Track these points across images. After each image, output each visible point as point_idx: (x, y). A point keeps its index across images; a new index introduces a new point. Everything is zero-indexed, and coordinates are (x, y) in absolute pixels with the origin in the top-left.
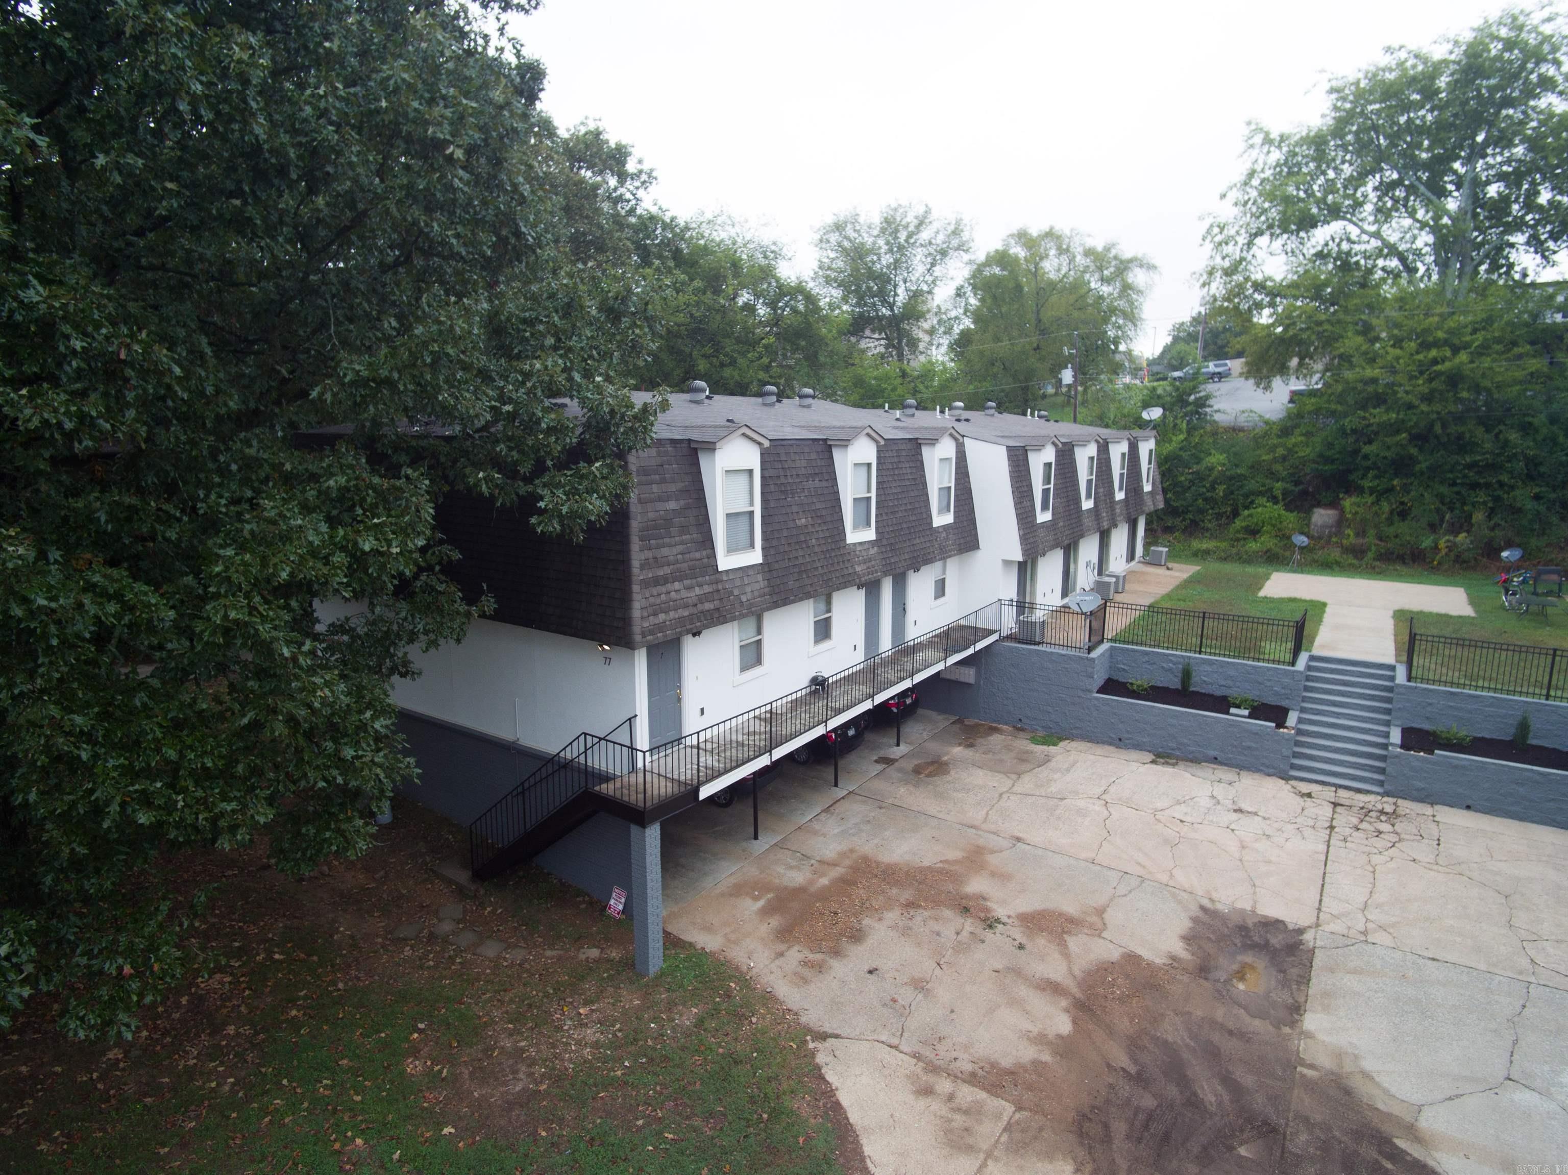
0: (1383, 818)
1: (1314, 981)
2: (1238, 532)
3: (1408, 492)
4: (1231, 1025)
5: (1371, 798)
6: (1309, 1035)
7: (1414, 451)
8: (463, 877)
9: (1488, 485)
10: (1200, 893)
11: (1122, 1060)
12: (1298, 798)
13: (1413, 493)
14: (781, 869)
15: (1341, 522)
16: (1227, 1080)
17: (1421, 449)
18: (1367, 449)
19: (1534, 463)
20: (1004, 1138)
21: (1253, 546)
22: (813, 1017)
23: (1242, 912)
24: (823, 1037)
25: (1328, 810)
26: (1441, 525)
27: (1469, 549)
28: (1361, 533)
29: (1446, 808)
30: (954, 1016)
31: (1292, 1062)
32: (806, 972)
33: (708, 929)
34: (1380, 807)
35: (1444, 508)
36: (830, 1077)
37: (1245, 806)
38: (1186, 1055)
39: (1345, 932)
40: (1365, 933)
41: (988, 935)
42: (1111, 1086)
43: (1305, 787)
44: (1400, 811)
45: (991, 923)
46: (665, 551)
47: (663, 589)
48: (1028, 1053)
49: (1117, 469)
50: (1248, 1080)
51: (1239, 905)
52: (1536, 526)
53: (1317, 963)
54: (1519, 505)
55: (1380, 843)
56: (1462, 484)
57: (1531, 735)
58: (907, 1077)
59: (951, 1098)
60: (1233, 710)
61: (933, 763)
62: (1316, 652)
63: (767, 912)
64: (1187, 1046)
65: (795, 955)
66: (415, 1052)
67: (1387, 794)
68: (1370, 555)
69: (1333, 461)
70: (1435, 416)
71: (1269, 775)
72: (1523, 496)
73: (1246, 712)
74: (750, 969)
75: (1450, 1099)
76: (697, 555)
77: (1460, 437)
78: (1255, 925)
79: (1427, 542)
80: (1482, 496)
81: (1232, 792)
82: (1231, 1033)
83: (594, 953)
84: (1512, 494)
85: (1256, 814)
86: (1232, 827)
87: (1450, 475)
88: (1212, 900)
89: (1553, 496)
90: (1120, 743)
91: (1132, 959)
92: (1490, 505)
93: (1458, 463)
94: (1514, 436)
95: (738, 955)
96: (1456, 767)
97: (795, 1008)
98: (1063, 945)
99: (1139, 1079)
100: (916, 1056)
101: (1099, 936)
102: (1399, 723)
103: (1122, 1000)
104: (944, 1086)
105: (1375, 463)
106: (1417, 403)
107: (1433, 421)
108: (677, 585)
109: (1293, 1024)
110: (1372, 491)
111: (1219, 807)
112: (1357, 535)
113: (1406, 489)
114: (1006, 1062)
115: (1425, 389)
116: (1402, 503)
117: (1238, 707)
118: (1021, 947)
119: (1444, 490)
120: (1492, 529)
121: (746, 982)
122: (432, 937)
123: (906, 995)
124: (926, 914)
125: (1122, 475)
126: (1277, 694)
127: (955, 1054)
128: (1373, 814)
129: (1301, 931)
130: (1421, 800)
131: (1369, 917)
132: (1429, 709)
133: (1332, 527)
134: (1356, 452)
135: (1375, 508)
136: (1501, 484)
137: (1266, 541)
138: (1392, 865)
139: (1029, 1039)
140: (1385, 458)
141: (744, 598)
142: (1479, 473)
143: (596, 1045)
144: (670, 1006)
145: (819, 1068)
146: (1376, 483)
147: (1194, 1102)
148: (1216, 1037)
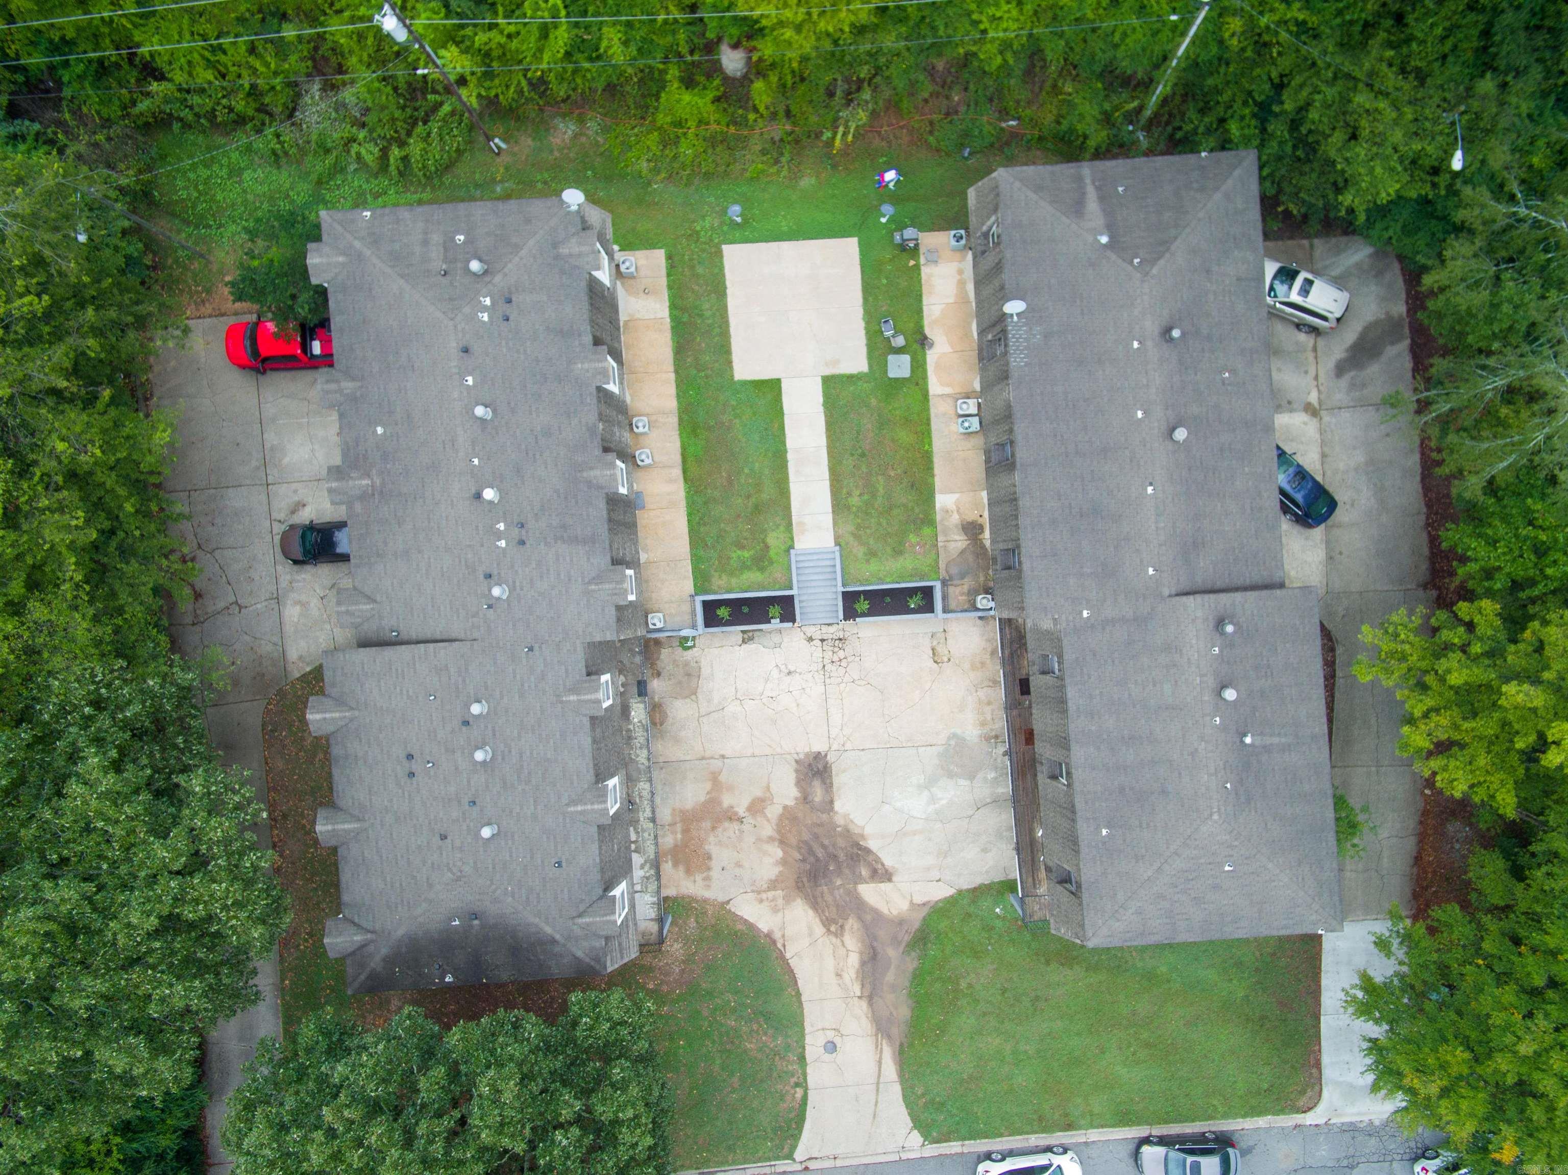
0: (840, 645)
1: (834, 783)
5: (834, 628)
6: (837, 812)
10: (793, 751)
11: (798, 856)
16: (824, 847)
22: (721, 898)
24: (728, 902)
25: (820, 650)
30: (753, 871)
32: (707, 883)
36: (739, 915)
37: (791, 667)
39: (838, 748)
40: (844, 745)
41: (743, 827)
43: (809, 631)
44: (846, 635)
45: (740, 820)
48: (777, 871)
50: (826, 842)
53: (833, 772)
55: (841, 672)
58: (755, 901)
59: (768, 899)
65: (699, 877)
74: (691, 893)
81: (782, 655)
82: (819, 825)
85: (796, 671)
86: (791, 689)
88: (797, 754)
91: (785, 807)
95: (684, 890)
97: (714, 898)
98: (765, 816)
99: (804, 860)
100: (753, 891)
101: (773, 803)
103: (789, 831)
104: (764, 896)
109: (832, 809)
114: (773, 878)
118: (755, 827)
123: (738, 871)
127: (761, 884)
128: (836, 644)
129: (826, 755)
131: (844, 734)
138: (847, 689)
139: (774, 865)
144: (685, 923)
145: (734, 913)
148: (816, 830)
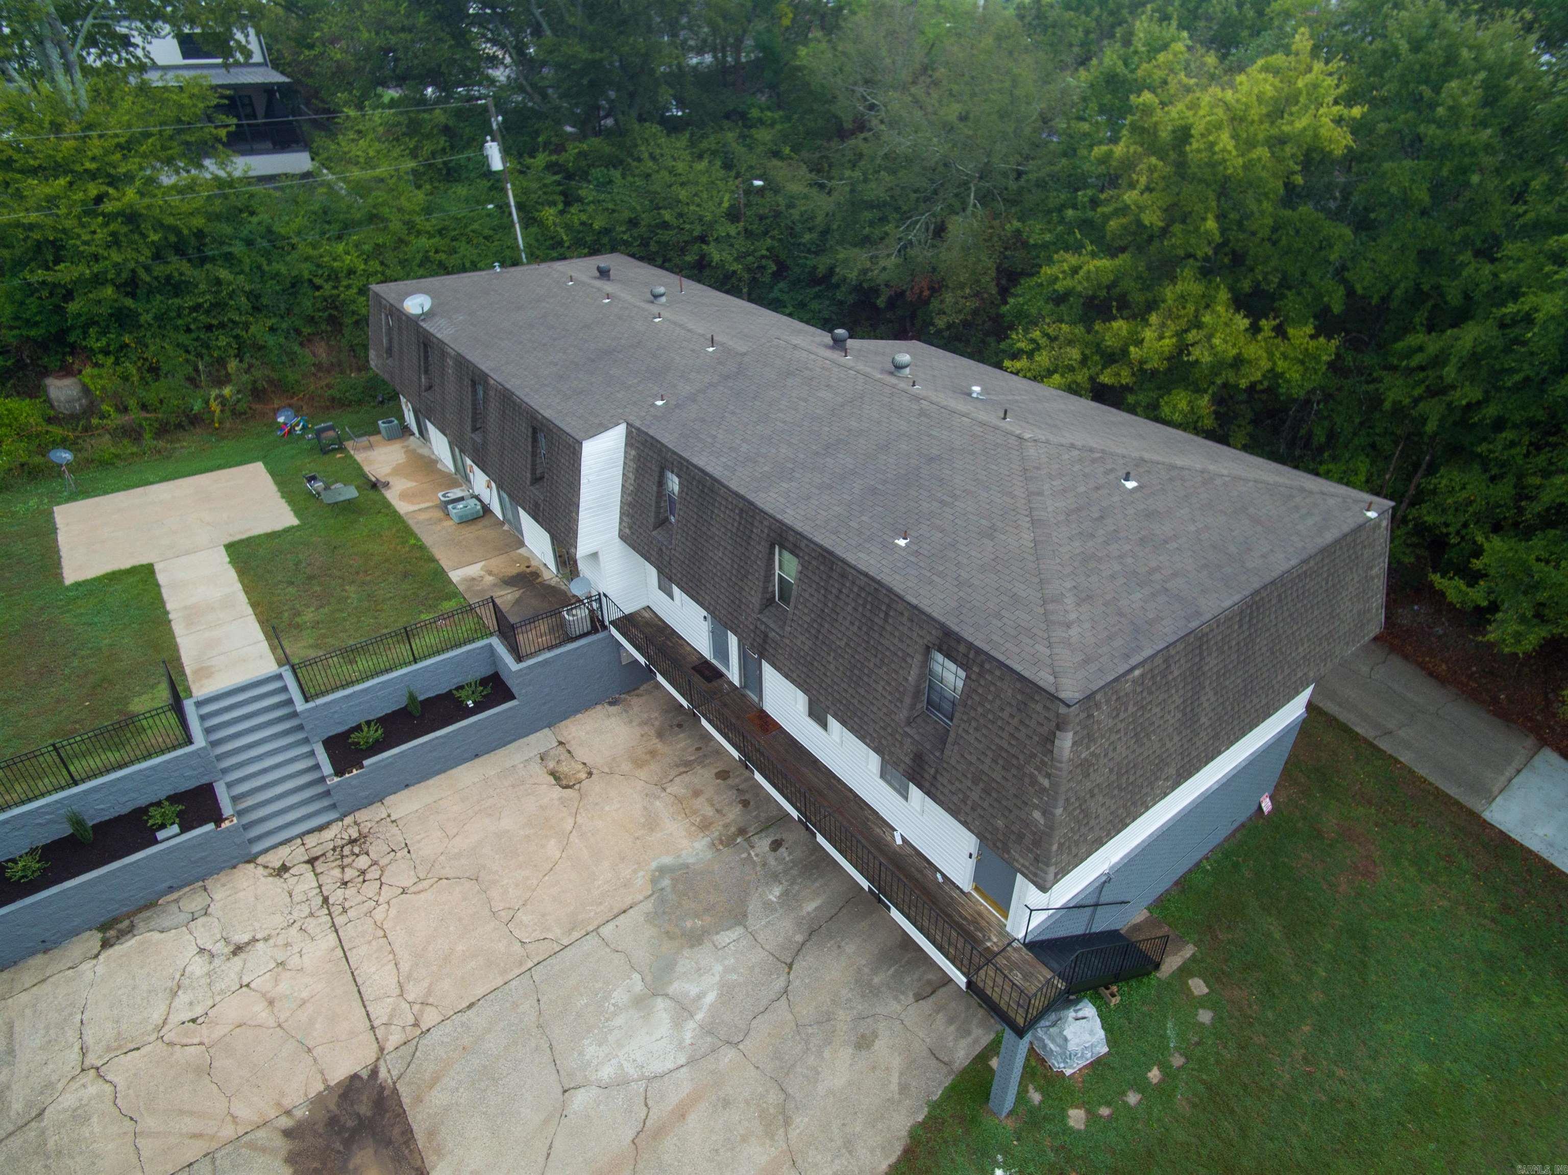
0: (356, 850)
1: (415, 1127)
3: (146, 347)
5: (334, 830)
10: (272, 1114)
15: (89, 394)
23: (319, 1098)
25: (310, 877)
26: (200, 378)
27: (240, 400)
28: (122, 407)
29: (393, 797)
34: (346, 837)
37: (240, 937)
39: (404, 1037)
40: (416, 1025)
43: (274, 860)
44: (363, 829)
51: (313, 1092)
53: (406, 1101)
55: (370, 889)
60: (160, 835)
62: (198, 696)
67: (344, 815)
71: (234, 867)
73: (176, 829)
78: (338, 1104)
79: (196, 403)
81: (214, 925)
85: (255, 940)
86: (245, 981)
88: (288, 1113)
102: (317, 738)
111: (217, 962)
112: (118, 411)
113: (142, 343)
116: (146, 360)
117: (163, 827)
126: (191, 777)
128: (347, 851)
129: (374, 1073)
130: (372, 802)
131: (410, 999)
132: (336, 716)
135: (122, 375)
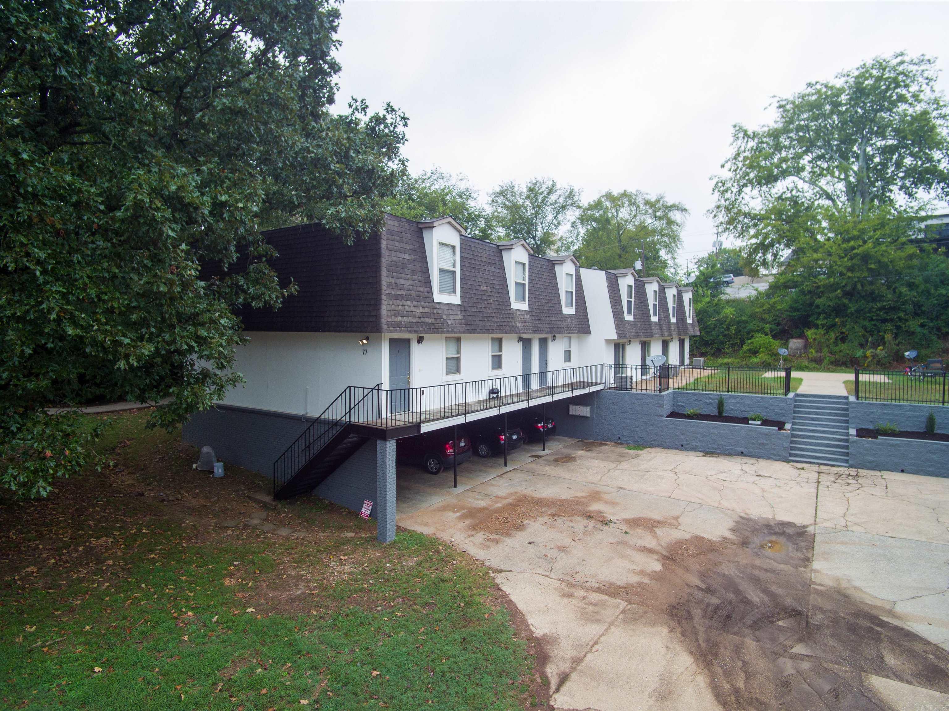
0: (850, 478)
1: (816, 548)
2: (745, 352)
3: (845, 326)
4: (765, 567)
5: (842, 469)
6: (817, 571)
7: (846, 301)
8: (268, 499)
9: (892, 320)
10: (739, 510)
11: (697, 582)
12: (796, 470)
13: (848, 327)
14: (471, 500)
15: (806, 346)
17: (850, 300)
18: (818, 301)
19: (918, 306)
20: (622, 616)
21: (755, 360)
22: (493, 562)
23: (767, 519)
24: (500, 571)
25: (816, 475)
26: (867, 344)
27: (885, 357)
28: (819, 350)
29: (889, 472)
30: (584, 562)
31: (807, 585)
32: (488, 543)
33: (426, 525)
34: (848, 473)
35: (868, 334)
36: (504, 588)
37: (762, 474)
38: (737, 580)
39: (834, 526)
40: (846, 526)
41: (605, 528)
42: (691, 594)
43: (799, 465)
44: (860, 474)
45: (606, 523)
46: (402, 281)
47: (401, 303)
48: (634, 579)
49: (671, 304)
50: (780, 591)
51: (764, 516)
52: (924, 343)
53: (817, 540)
54: (912, 330)
55: (849, 488)
56: (877, 320)
57: (936, 427)
58: (555, 589)
59: (584, 598)
60: (750, 422)
61: (566, 457)
62: (799, 391)
63: (462, 518)
64: (738, 576)
65: (480, 537)
66: (231, 575)
67: (851, 466)
68: (826, 361)
69: (798, 310)
70: (856, 279)
71: (776, 460)
72: (914, 325)
73: (759, 423)
74: (451, 542)
75: (913, 598)
76: (422, 289)
77: (872, 293)
78: (775, 524)
79: (859, 353)
80: (889, 326)
81: (754, 468)
82: (766, 570)
83: (351, 534)
84: (907, 324)
85: (770, 477)
86: (756, 482)
87: (868, 315)
88: (747, 514)
89: (931, 324)
90: (682, 447)
91: (698, 539)
92: (894, 331)
93: (873, 307)
94: (904, 290)
95: (445, 536)
96: (892, 445)
97: (481, 559)
98: (653, 532)
99: (709, 590)
100: (561, 580)
101: (676, 528)
102: (854, 426)
103: (693, 556)
104: (580, 593)
105: (823, 310)
106: (845, 272)
107: (856, 282)
108: (409, 303)
109: (806, 566)
110: (823, 325)
111: (747, 474)
112: (817, 352)
113: (843, 324)
114: (619, 583)
115: (849, 264)
116: (842, 333)
117: (754, 420)
118: (626, 533)
119: (867, 323)
120: (898, 345)
121: (450, 547)
122: (246, 526)
123: (553, 553)
124: (564, 519)
125: (674, 308)
126: (777, 414)
127: (587, 579)
128: (844, 476)
129: (805, 527)
130: (873, 469)
131: (847, 519)
132: (872, 416)
133: (801, 349)
134: (811, 304)
135: (827, 337)
136: (900, 319)
137: (762, 357)
138: (859, 497)
139: (634, 572)
140: (829, 306)
141: (449, 322)
142: (886, 313)
143: (351, 574)
144: (400, 557)
145: (498, 585)
146: (825, 321)
147: (746, 601)
148: (757, 572)
